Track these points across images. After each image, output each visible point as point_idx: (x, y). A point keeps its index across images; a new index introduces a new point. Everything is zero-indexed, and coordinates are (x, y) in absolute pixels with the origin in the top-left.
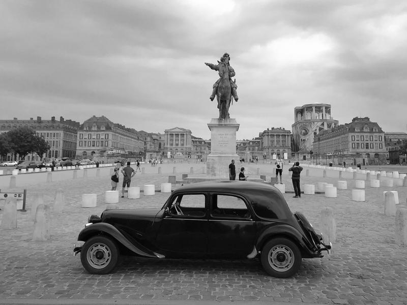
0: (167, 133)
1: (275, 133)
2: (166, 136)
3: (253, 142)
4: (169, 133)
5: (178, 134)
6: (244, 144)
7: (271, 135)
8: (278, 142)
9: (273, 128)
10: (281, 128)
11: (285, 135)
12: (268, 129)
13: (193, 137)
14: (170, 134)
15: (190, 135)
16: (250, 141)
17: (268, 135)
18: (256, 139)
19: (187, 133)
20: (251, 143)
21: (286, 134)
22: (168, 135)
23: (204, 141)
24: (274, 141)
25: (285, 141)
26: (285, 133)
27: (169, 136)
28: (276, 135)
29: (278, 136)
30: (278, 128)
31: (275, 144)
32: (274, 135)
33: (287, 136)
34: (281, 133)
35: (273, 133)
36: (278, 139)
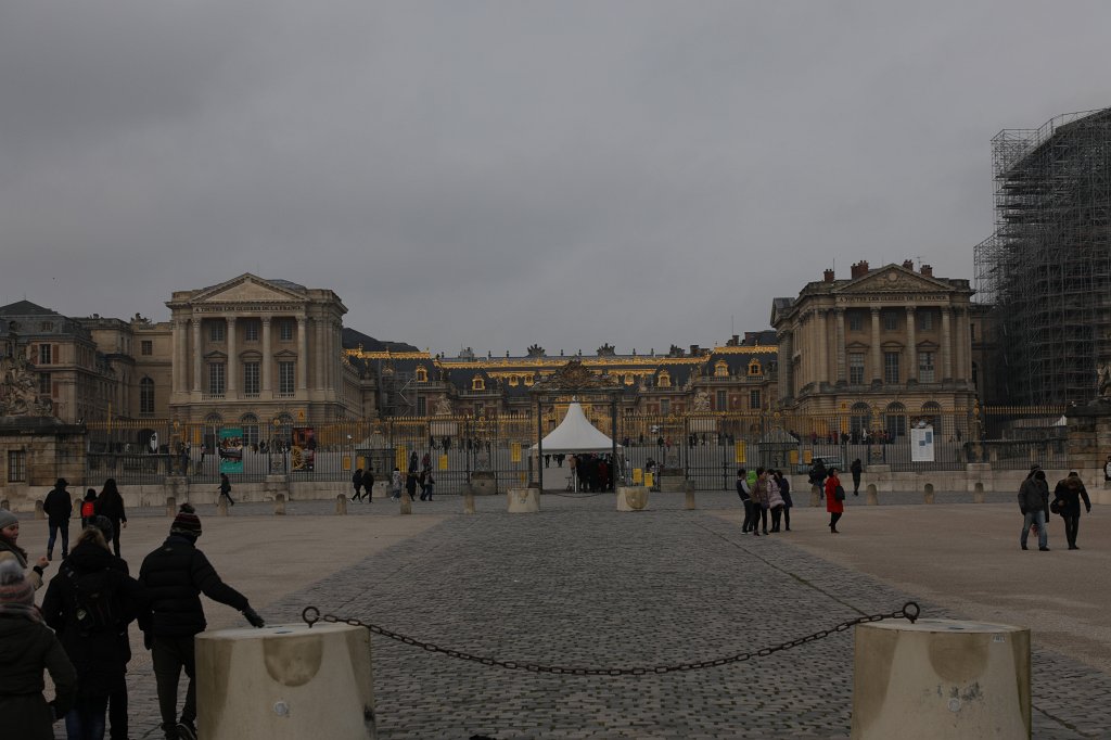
0: (183, 315)
1: (876, 295)
2: (179, 333)
3: (736, 363)
4: (198, 315)
5: (258, 321)
6: (679, 373)
7: (848, 312)
8: (892, 356)
9: (859, 270)
10: (908, 265)
11: (937, 311)
12: (829, 275)
13: (353, 339)
14: (205, 322)
15: (337, 325)
16: (716, 357)
17: (829, 314)
18: (754, 338)
19: (318, 313)
20: (722, 370)
21: (944, 303)
22: (189, 323)
23: (427, 363)
24: (866, 348)
25: (937, 346)
26: (938, 294)
27: (196, 329)
28: (883, 311)
29: (892, 316)
30: (892, 268)
31: (875, 364)
32: (867, 312)
33: (946, 318)
34: (911, 294)
35: (862, 295)
36: (892, 335)
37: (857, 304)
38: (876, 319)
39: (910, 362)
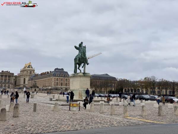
1: (4, 74)
8: (5, 80)
9: (3, 71)
10: (8, 71)
11: (10, 76)
24: (3, 79)
25: (10, 79)
26: (11, 74)
28: (5, 76)
29: (6, 76)
30: (6, 71)
31: (3, 81)
32: (3, 75)
33: (11, 77)
34: (8, 74)
35: (3, 74)
36: (5, 78)
37: (2, 75)
38: (4, 76)
39: (7, 81)
